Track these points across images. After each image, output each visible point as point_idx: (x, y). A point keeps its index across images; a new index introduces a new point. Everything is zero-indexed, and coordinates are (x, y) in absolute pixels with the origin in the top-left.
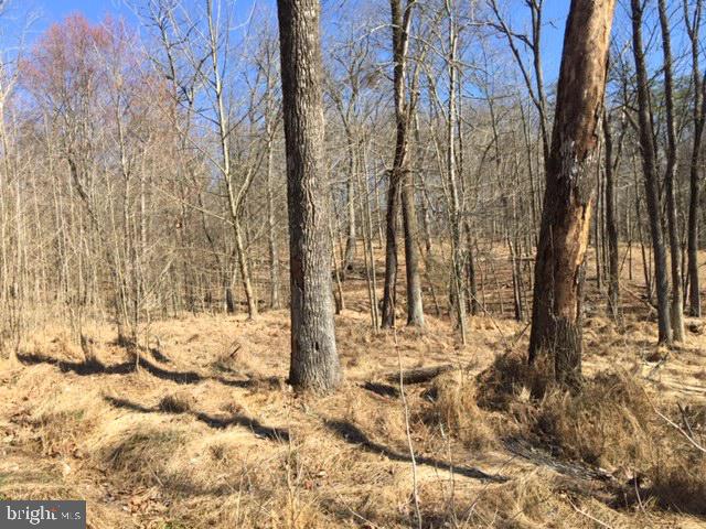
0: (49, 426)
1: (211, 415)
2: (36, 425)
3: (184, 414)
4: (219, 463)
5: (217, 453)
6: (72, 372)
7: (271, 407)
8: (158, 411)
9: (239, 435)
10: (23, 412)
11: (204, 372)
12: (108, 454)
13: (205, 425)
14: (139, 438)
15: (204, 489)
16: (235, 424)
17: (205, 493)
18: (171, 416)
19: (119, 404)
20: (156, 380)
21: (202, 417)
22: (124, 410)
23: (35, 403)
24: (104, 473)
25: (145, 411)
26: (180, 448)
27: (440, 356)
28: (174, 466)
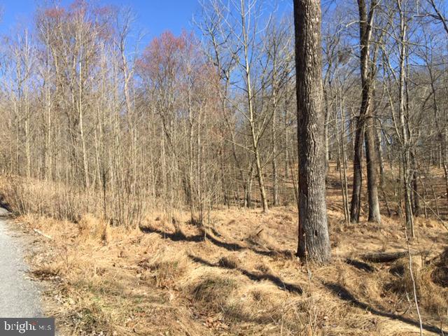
0: (160, 270)
1: (250, 271)
2: (152, 268)
3: (235, 270)
4: (258, 302)
5: (257, 296)
6: (169, 239)
7: (287, 270)
8: (219, 266)
9: (269, 286)
10: (145, 260)
11: (242, 244)
12: (192, 290)
13: (247, 278)
14: (210, 282)
15: (250, 318)
16: (266, 279)
17: (251, 321)
18: (227, 270)
19: (197, 260)
20: (216, 247)
21: (245, 273)
22: (199, 264)
23: (150, 255)
24: (191, 301)
25: (212, 265)
26: (234, 291)
27: (396, 245)
28: (231, 301)
